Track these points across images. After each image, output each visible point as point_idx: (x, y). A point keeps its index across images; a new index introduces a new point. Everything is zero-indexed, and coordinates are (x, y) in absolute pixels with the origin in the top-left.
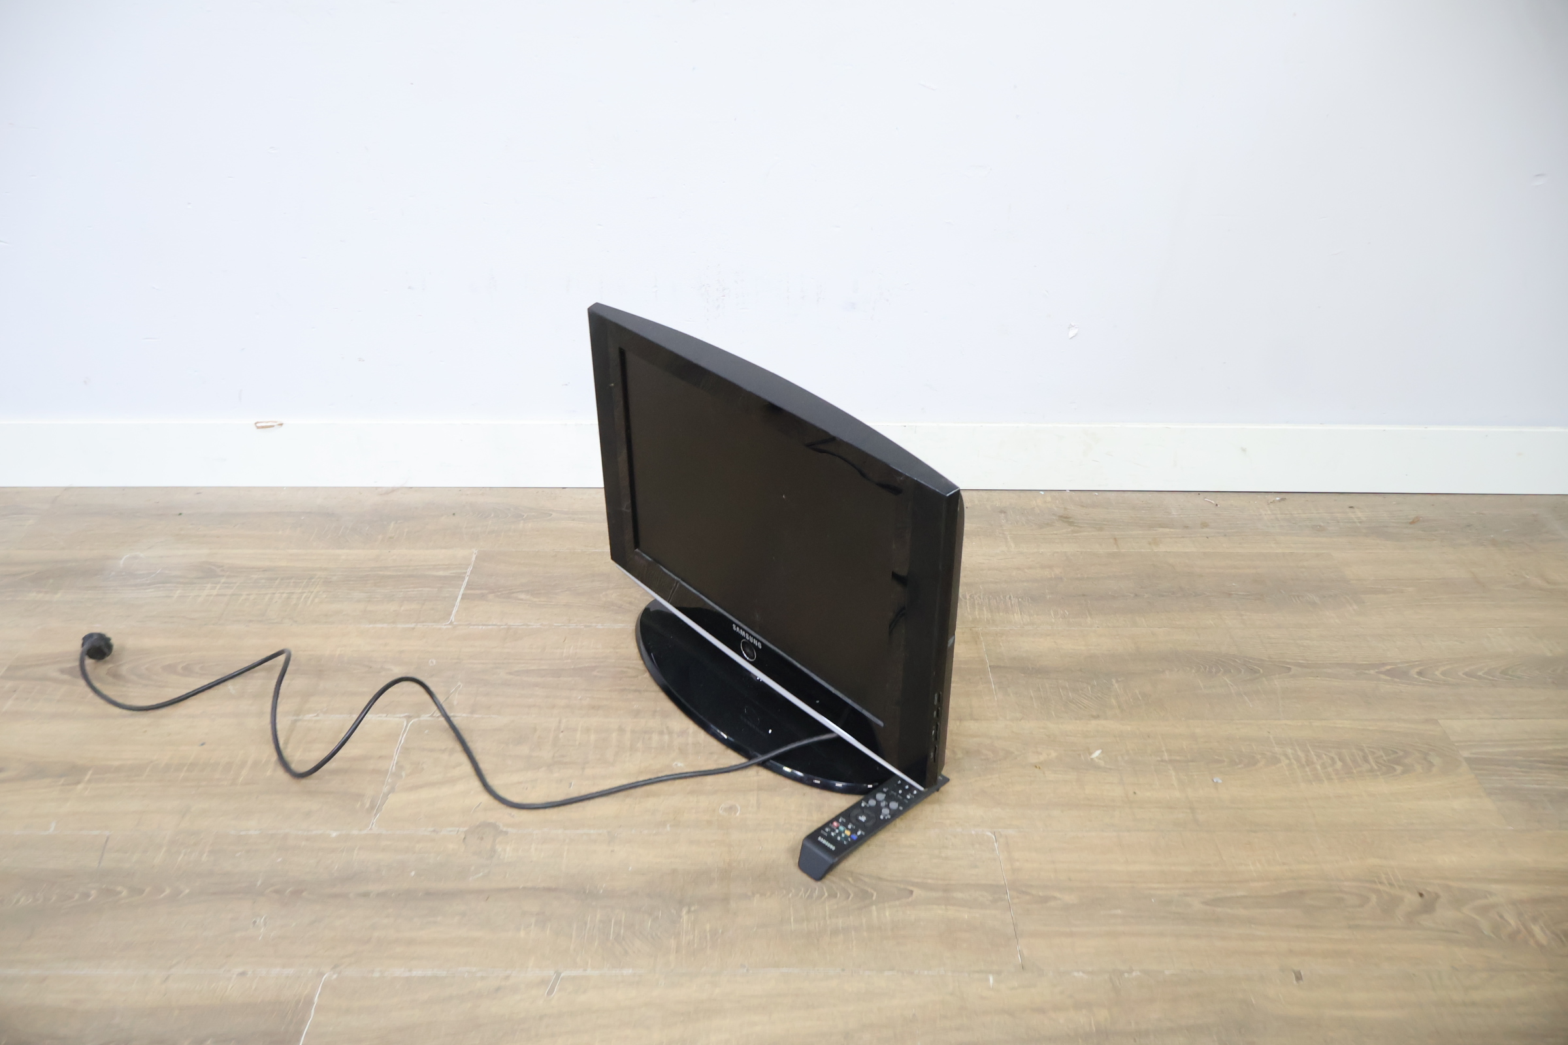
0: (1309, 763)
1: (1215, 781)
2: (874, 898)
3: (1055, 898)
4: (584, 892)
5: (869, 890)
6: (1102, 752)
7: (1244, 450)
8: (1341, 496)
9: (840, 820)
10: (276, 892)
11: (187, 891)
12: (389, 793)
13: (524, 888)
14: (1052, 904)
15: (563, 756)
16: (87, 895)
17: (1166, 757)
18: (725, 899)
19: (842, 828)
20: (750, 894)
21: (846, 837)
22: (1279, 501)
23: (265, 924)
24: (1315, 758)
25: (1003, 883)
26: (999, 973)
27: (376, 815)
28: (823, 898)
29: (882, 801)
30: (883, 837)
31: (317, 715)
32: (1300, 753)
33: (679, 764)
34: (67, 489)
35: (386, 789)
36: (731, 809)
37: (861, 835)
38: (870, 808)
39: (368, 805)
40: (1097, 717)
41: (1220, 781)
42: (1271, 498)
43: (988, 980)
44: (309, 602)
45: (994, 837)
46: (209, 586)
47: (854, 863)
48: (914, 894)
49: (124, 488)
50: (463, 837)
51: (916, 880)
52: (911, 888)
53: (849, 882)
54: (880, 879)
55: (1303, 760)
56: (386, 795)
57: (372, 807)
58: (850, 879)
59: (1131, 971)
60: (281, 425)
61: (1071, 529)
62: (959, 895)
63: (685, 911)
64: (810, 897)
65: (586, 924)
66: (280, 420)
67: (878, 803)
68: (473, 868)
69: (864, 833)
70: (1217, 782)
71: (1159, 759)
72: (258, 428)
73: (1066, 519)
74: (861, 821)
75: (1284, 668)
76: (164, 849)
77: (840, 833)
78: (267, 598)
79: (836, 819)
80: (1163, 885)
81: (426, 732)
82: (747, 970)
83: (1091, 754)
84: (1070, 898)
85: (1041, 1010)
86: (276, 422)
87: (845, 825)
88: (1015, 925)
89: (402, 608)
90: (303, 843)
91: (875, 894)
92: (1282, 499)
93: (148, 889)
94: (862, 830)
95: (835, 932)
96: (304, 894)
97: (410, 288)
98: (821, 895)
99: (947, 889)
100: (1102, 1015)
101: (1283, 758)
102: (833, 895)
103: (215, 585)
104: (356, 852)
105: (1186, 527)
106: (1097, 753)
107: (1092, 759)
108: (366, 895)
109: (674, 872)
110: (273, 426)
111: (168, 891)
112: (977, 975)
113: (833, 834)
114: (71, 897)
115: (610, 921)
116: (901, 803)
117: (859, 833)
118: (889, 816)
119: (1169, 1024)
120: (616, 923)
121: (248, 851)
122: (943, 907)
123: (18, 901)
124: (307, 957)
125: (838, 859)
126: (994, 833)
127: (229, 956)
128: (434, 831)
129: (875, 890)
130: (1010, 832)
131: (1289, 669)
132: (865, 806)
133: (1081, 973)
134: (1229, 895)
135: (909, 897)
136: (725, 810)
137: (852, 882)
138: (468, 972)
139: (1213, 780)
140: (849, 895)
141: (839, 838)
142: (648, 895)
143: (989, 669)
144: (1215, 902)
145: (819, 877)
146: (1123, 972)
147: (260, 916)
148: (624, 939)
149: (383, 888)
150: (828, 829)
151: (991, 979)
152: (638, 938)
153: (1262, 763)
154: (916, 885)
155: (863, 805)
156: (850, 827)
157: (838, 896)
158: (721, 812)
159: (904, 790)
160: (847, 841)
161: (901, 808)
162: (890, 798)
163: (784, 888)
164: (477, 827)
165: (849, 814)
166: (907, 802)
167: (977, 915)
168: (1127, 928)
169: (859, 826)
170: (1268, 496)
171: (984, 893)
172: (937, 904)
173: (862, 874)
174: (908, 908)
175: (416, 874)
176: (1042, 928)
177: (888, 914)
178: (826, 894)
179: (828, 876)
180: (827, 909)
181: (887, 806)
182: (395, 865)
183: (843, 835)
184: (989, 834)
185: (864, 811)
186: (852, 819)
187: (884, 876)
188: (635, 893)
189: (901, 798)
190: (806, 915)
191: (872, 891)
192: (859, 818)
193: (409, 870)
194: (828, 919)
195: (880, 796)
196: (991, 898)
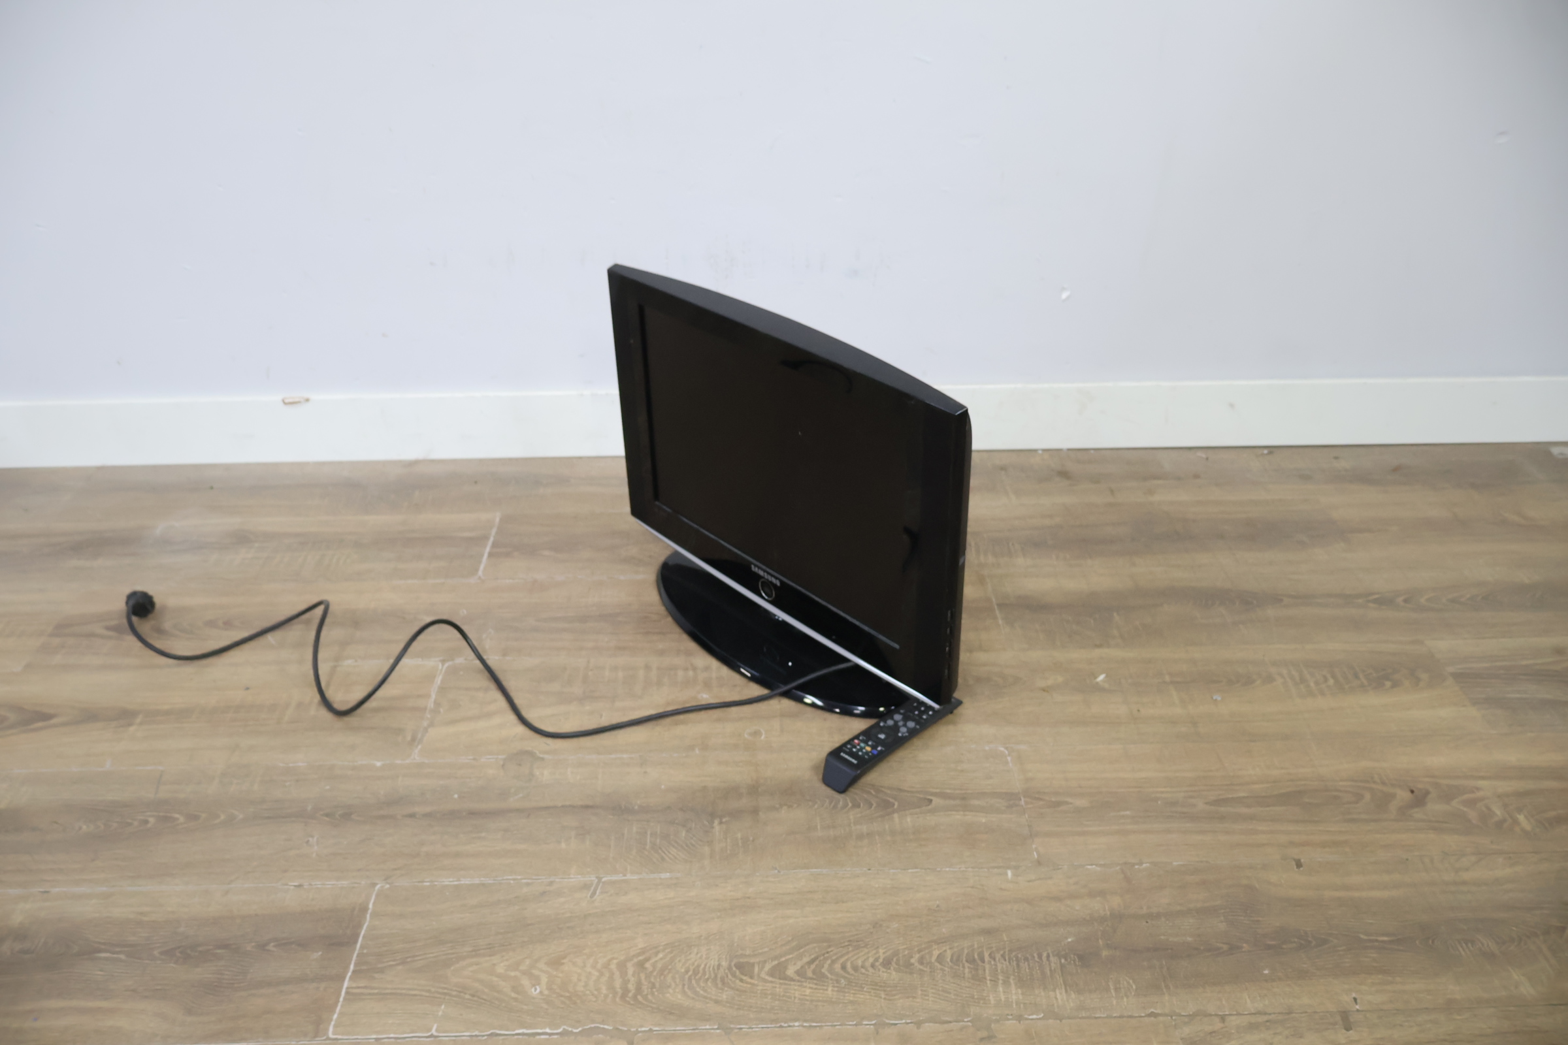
0: (1303, 680)
1: (1214, 698)
2: (896, 807)
3: (1067, 803)
4: (620, 808)
5: (891, 800)
6: (1107, 677)
7: (1232, 405)
8: (1326, 448)
9: (861, 738)
10: (327, 815)
11: (241, 816)
12: (429, 727)
13: (563, 806)
14: (1064, 808)
15: (593, 691)
16: (146, 822)
17: (1167, 678)
18: (755, 811)
19: (862, 745)
20: (778, 806)
21: (867, 753)
22: (1267, 454)
23: (318, 843)
24: (1308, 677)
25: (1016, 791)
26: (1016, 868)
27: (417, 746)
28: (847, 808)
29: (899, 721)
30: (902, 754)
31: (356, 661)
32: (1294, 673)
34: (101, 468)
35: (425, 724)
36: (756, 733)
37: (881, 750)
38: (889, 727)
39: (409, 738)
40: (1100, 646)
41: (1219, 699)
42: (1259, 451)
43: (1007, 874)
45: (1007, 752)
46: (244, 550)
47: (874, 777)
48: (933, 802)
49: (156, 466)
50: (502, 763)
51: (935, 791)
52: (930, 797)
54: (900, 790)
55: (1298, 679)
56: (426, 730)
57: (414, 739)
58: (872, 791)
59: (1141, 863)
60: (307, 400)
61: (1068, 483)
62: (976, 802)
63: (716, 822)
64: (835, 807)
65: (623, 835)
66: (306, 396)
67: (896, 722)
68: (513, 790)
69: (883, 749)
71: (1160, 680)
72: (285, 403)
73: (1064, 474)
74: (880, 739)
76: (216, 781)
77: (861, 749)
78: (300, 560)
79: (857, 737)
80: (1168, 789)
81: (461, 673)
82: (779, 872)
83: (1096, 678)
84: (1081, 803)
85: (1058, 899)
86: (302, 398)
87: (866, 742)
88: (1029, 826)
89: (431, 566)
90: (350, 772)
91: (896, 804)
92: (1270, 453)
93: (204, 815)
94: (882, 746)
95: (860, 837)
96: (353, 816)
98: (846, 805)
99: (964, 797)
100: (1116, 902)
101: (1278, 677)
102: (856, 805)
103: (250, 550)
104: (400, 779)
105: (1180, 479)
106: (1101, 677)
107: (1097, 683)
108: (412, 816)
109: (705, 788)
110: (299, 402)
111: (223, 817)
112: (996, 870)
113: (854, 750)
114: (130, 824)
115: (646, 833)
116: (917, 723)
117: (879, 748)
118: (907, 734)
119: (1179, 908)
120: (651, 834)
121: (297, 781)
122: (962, 813)
123: (80, 828)
124: (359, 870)
125: (859, 772)
126: (1006, 748)
127: (285, 871)
128: (474, 759)
129: (896, 800)
130: (1023, 747)
131: (1281, 600)
132: (884, 726)
133: (1094, 866)
134: (1230, 796)
135: (929, 805)
136: (750, 734)
137: (873, 793)
138: (514, 880)
139: (1212, 698)
140: (872, 805)
141: (860, 753)
142: (681, 810)
143: (996, 607)
144: (1218, 802)
145: (842, 790)
146: (1133, 865)
147: (312, 837)
148: (660, 848)
149: (428, 809)
150: (849, 746)
151: (1009, 873)
152: (674, 846)
153: (1258, 682)
154: (935, 794)
155: (882, 725)
156: (870, 743)
157: (861, 806)
158: (746, 736)
159: (920, 711)
160: (868, 756)
161: (917, 727)
162: (907, 718)
163: (810, 800)
164: (515, 755)
165: (869, 733)
166: (923, 721)
167: (994, 819)
168: (1136, 827)
169: (879, 742)
170: (1255, 450)
171: (1000, 800)
172: (955, 811)
173: (883, 787)
174: (928, 815)
175: (459, 797)
176: (1055, 829)
177: (909, 820)
178: (850, 804)
179: (851, 789)
180: (851, 817)
181: (905, 726)
182: (438, 789)
183: (864, 751)
184: (1003, 749)
185: (883, 730)
186: (872, 737)
187: (904, 788)
188: (668, 808)
189: (917, 718)
190: (832, 823)
191: (893, 801)
192: (879, 736)
193: (452, 793)
194: (852, 826)
195: (898, 717)
196: (1006, 804)
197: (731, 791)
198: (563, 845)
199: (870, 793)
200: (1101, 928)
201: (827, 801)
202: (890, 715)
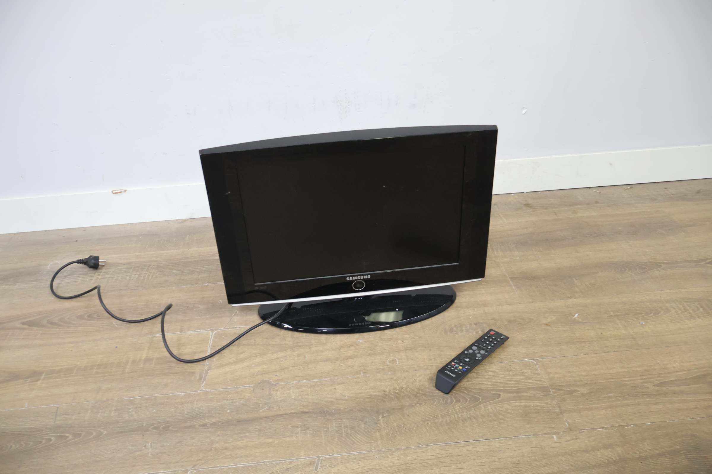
0: (686, 310)
2: (480, 400)
3: (576, 391)
4: (324, 412)
5: (477, 396)
6: (579, 315)
7: (611, 164)
8: (659, 184)
9: (455, 361)
10: (155, 428)
11: (105, 433)
12: (208, 370)
13: (291, 413)
14: (576, 394)
15: (299, 343)
16: (50, 440)
17: (612, 314)
18: (401, 409)
19: (457, 365)
20: (413, 404)
21: (460, 370)
22: (630, 188)
23: (151, 447)
24: (688, 308)
25: (546, 386)
26: (558, 433)
27: (203, 382)
28: (453, 403)
29: (476, 350)
30: (479, 368)
32: (679, 306)
33: (361, 341)
34: (15, 234)
35: (206, 368)
36: (393, 361)
38: (470, 354)
39: (198, 378)
40: (571, 298)
41: (643, 323)
42: (626, 187)
43: (553, 438)
44: (150, 278)
45: (535, 363)
46: (96, 274)
47: (464, 383)
48: (501, 395)
49: (46, 231)
50: (252, 389)
51: (500, 389)
52: (499, 393)
53: (465, 393)
54: (481, 390)
55: (682, 309)
56: (207, 372)
57: (200, 378)
58: (465, 391)
59: (628, 425)
60: (125, 191)
61: (531, 210)
62: (526, 394)
63: (381, 417)
64: (446, 403)
65: (328, 428)
66: (125, 189)
67: (474, 351)
68: (261, 405)
69: (469, 367)
71: (609, 315)
72: (113, 193)
73: (528, 205)
75: (658, 265)
76: (89, 412)
77: (456, 368)
78: (128, 278)
79: (453, 361)
80: (631, 379)
81: (223, 337)
82: (422, 445)
83: (573, 316)
84: (584, 390)
85: (586, 451)
86: (123, 190)
87: (458, 364)
88: (559, 407)
89: (200, 276)
90: (166, 401)
91: (481, 398)
92: (631, 188)
93: (83, 433)
94: (468, 366)
95: (464, 420)
96: (170, 428)
97: (188, 114)
98: (452, 402)
99: (518, 391)
100: (620, 450)
101: (672, 309)
102: (458, 401)
103: (99, 274)
104: (195, 402)
105: (588, 204)
106: (576, 315)
107: (575, 319)
108: (205, 425)
109: (370, 396)
110: (121, 192)
111: (94, 434)
112: (546, 436)
113: (453, 369)
114: (41, 442)
115: (341, 426)
116: (486, 351)
117: (466, 367)
118: (481, 358)
119: (657, 452)
120: (344, 427)
121: (136, 408)
122: (519, 401)
123: (11, 447)
124: (177, 462)
125: (457, 382)
126: (534, 360)
127: (134, 466)
128: (236, 388)
129: (480, 396)
130: (543, 359)
131: (661, 266)
132: (467, 354)
133: (602, 429)
134: (667, 380)
135: (498, 398)
136: (390, 362)
137: (467, 393)
138: (268, 462)
139: (640, 323)
140: (467, 400)
141: (456, 371)
142: (359, 410)
143: (509, 279)
144: (661, 384)
145: (447, 393)
146: (624, 426)
147: (148, 442)
148: (350, 435)
149: (214, 420)
150: (449, 367)
151: (555, 436)
152: (358, 434)
153: (662, 313)
154: (501, 391)
155: (466, 353)
156: (461, 364)
157: (461, 401)
158: (388, 363)
159: (486, 344)
160: (461, 372)
161: (486, 353)
162: (479, 348)
163: (431, 400)
164: (259, 383)
165: (459, 358)
166: (489, 350)
167: (538, 404)
168: (619, 403)
169: (466, 363)
170: (623, 187)
171: (538, 392)
172: (515, 400)
173: (471, 388)
174: (500, 403)
175: (230, 411)
176: (574, 407)
177: (490, 408)
178: (455, 400)
179: (453, 391)
180: (457, 408)
181: (479, 353)
182: (218, 407)
183: (458, 369)
184: (532, 361)
185: (467, 356)
186: (461, 360)
187: (483, 388)
188: (352, 410)
189: (485, 348)
190: (446, 413)
191: (478, 396)
192: (465, 360)
193: (226, 409)
194: (458, 413)
195: (474, 348)
196: (542, 394)
197: (385, 397)
198: (294, 438)
199: (464, 392)
200: (616, 468)
201: (441, 399)
202: (470, 347)
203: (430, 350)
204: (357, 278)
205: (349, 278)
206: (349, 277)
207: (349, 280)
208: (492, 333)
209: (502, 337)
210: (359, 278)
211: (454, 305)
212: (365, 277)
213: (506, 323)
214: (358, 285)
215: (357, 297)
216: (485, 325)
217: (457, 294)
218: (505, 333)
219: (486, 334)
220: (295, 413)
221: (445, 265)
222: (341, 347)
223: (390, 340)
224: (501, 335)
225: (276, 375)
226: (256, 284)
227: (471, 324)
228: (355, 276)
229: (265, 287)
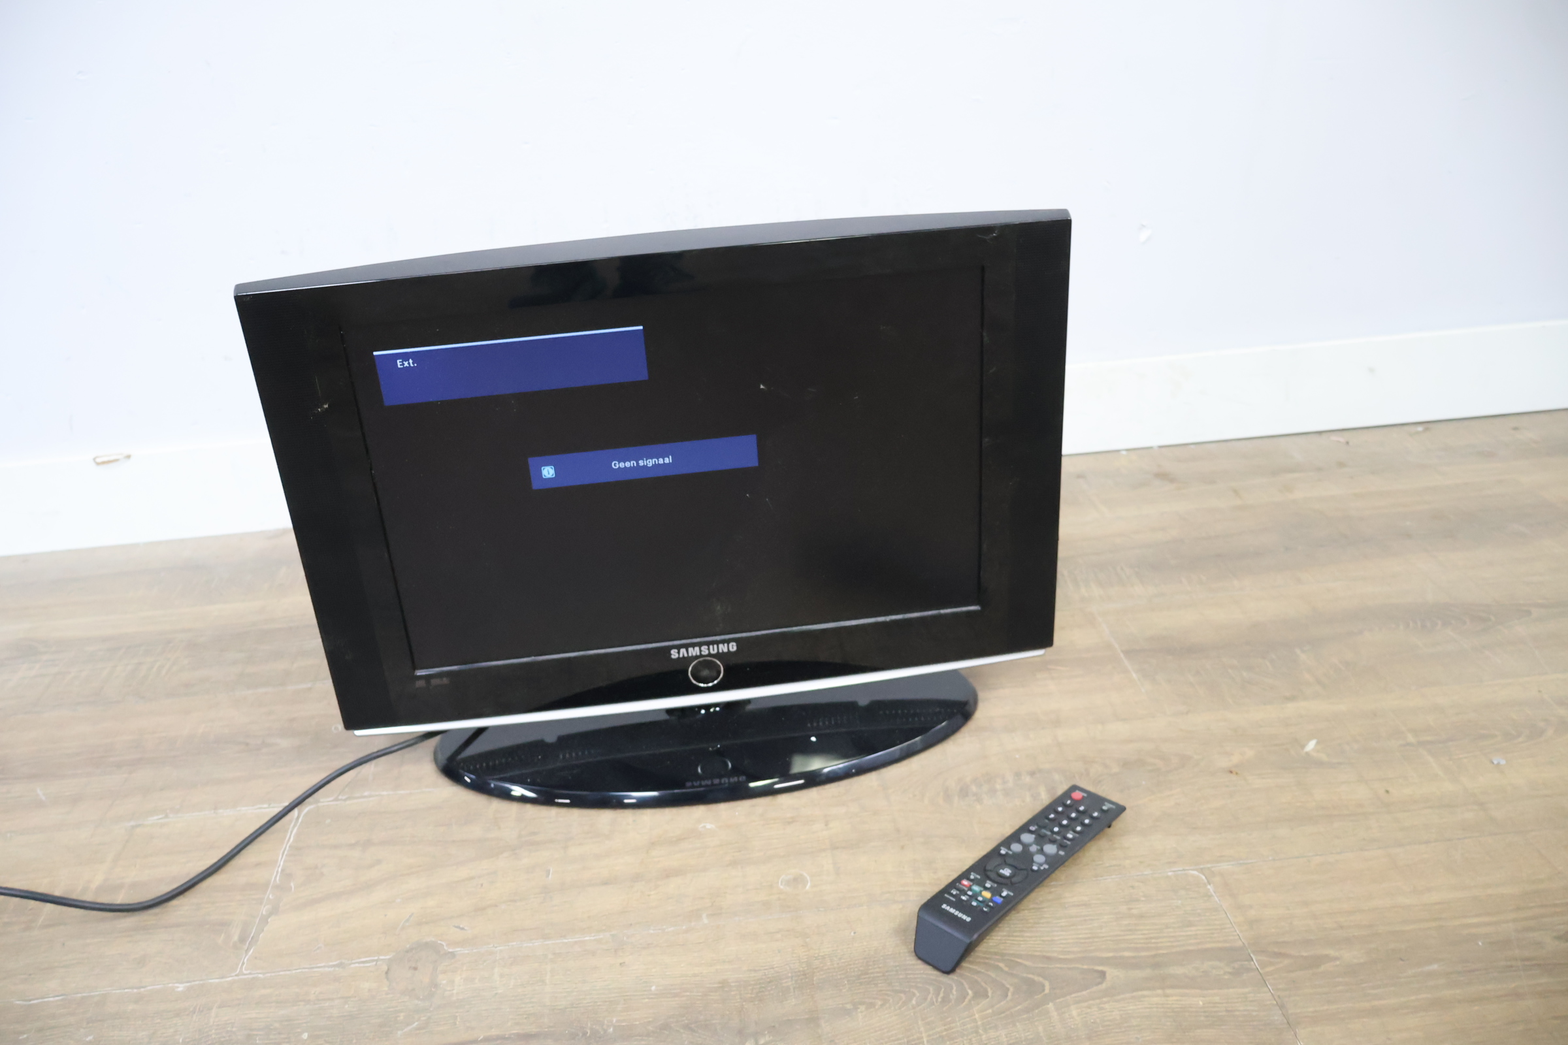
1: (1495, 762)
2: (1047, 991)
3: (1328, 959)
4: (585, 1034)
5: (1036, 978)
6: (1318, 743)
9: (972, 877)
12: (270, 914)
13: (486, 1039)
14: (1326, 967)
15: (534, 833)
17: (1411, 738)
18: (813, 1020)
19: (976, 888)
20: (849, 1006)
21: (985, 902)
22: (1423, 432)
25: (1239, 944)
27: (247, 951)
28: (967, 1000)
29: (1031, 845)
30: (1041, 896)
31: (167, 816)
33: (709, 826)
35: (264, 910)
36: (797, 880)
37: (1008, 895)
38: (1015, 855)
39: (236, 938)
40: (1292, 699)
41: (1503, 762)
42: (1413, 429)
45: (1204, 878)
46: (25, 666)
47: (999, 941)
48: (1107, 975)
50: (385, 968)
51: (1105, 955)
52: (1100, 968)
53: (1002, 970)
54: (1049, 959)
56: (264, 920)
57: (242, 940)
58: (1001, 965)
60: (128, 457)
61: (1173, 486)
62: (1178, 970)
66: (126, 451)
67: (1026, 846)
68: (402, 1016)
69: (1012, 894)
70: (1498, 764)
71: (1402, 742)
72: (98, 464)
74: (1004, 876)
75: (1520, 611)
77: (974, 897)
78: (105, 672)
79: (965, 875)
80: (1486, 919)
81: (328, 821)
83: (1303, 747)
84: (1352, 955)
86: (121, 454)
87: (981, 884)
88: (1282, 1007)
90: (130, 1007)
91: (1047, 984)
92: (1426, 430)
94: (1009, 890)
98: (963, 997)
99: (1155, 962)
102: (981, 994)
103: (34, 665)
104: (214, 1011)
105: (1319, 469)
106: (1311, 745)
107: (1307, 753)
109: (724, 984)
110: (116, 460)
113: (964, 898)
116: (1062, 846)
117: (1004, 894)
118: (1046, 866)
121: (40, 1030)
122: (1159, 992)
125: (975, 936)
126: (1201, 871)
128: (340, 965)
129: (1045, 978)
130: (1225, 867)
131: (1529, 613)
132: (1006, 854)
135: (1100, 983)
136: (788, 883)
137: (1006, 969)
139: (1493, 763)
140: (1008, 989)
141: (974, 904)
142: (687, 1027)
143: (1122, 655)
145: (949, 970)
150: (954, 892)
153: (1550, 733)
154: (1107, 962)
155: (1003, 851)
156: (988, 885)
157: (990, 994)
158: (782, 887)
159: (1061, 826)
160: (988, 906)
161: (1062, 853)
162: (1041, 839)
163: (901, 992)
164: (407, 952)
165: (983, 868)
166: (1069, 843)
167: (1217, 999)
168: (1458, 991)
169: (1002, 882)
170: (1406, 428)
171: (1217, 963)
172: (1149, 989)
173: (1020, 956)
174: (1105, 999)
175: (309, 1037)
176: (1325, 1007)
177: (1074, 1013)
178: (970, 992)
179: (964, 964)
180: (977, 1016)
181: (1041, 851)
182: (277, 1025)
183: (980, 899)
184: (1195, 873)
185: (1005, 860)
186: (989, 873)
187: (1055, 955)
188: (665, 1027)
189: (1058, 838)
190: (946, 1030)
191: (1041, 979)
192: (1001, 871)
193: (299, 1030)
194: (981, 1031)
195: (1027, 838)
196: (1229, 970)
199: (998, 968)
201: (931, 989)
202: (1015, 837)
203: (902, 847)
204: (701, 651)
205: (679, 653)
206: (678, 647)
207: (677, 656)
208: (1077, 795)
209: (1105, 808)
210: (707, 652)
211: (971, 725)
212: (723, 648)
213: (1116, 769)
214: (705, 673)
215: (707, 707)
216: (1057, 777)
217: (981, 695)
218: (1117, 797)
219: (1060, 800)
220: (498, 1038)
221: (943, 611)
222: (653, 844)
223: (789, 823)
224: (1103, 800)
225: (458, 927)
226: (419, 673)
227: (1018, 775)
228: (693, 645)
229: (445, 681)
